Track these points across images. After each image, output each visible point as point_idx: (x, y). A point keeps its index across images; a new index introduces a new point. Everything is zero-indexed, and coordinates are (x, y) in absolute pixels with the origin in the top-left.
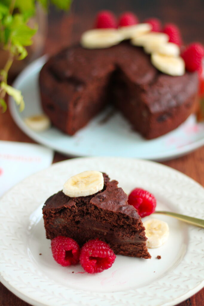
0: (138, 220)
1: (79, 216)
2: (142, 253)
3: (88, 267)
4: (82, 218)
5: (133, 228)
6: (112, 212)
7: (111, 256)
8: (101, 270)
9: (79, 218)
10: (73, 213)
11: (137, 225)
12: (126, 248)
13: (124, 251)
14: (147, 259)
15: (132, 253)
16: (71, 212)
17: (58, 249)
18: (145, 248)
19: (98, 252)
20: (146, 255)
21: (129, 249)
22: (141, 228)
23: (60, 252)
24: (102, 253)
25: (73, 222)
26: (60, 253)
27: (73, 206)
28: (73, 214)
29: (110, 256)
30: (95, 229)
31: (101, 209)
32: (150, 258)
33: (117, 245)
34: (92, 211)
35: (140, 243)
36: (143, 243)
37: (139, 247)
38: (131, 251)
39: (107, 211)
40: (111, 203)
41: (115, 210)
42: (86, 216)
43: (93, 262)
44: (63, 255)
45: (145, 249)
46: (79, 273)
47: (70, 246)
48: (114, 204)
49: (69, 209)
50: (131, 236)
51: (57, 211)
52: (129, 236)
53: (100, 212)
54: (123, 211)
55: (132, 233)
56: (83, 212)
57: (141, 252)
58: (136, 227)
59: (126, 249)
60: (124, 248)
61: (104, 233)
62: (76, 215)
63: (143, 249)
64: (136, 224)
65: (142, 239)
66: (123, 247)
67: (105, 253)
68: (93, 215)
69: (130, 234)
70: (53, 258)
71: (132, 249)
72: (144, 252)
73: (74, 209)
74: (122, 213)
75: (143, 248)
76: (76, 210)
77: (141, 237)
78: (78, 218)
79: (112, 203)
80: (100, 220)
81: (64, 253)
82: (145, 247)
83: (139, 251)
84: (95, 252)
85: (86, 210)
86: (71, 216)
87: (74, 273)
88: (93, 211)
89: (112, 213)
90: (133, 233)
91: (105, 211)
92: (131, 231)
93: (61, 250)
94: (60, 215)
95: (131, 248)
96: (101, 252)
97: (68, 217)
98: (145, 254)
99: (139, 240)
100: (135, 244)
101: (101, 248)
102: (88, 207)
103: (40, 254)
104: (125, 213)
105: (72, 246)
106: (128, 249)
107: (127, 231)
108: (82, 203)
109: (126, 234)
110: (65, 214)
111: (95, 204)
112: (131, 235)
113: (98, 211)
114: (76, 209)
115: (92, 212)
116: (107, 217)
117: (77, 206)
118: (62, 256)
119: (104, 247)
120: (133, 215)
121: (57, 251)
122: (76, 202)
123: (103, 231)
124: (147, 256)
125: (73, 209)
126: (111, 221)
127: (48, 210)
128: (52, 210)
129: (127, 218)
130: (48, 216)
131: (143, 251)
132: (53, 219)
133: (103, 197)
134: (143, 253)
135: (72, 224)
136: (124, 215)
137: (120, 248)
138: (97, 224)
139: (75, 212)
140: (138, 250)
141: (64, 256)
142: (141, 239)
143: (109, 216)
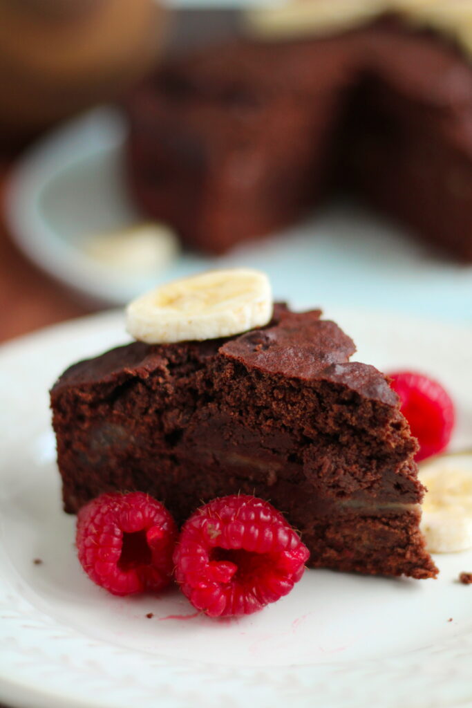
0: (393, 407)
1: (176, 411)
2: (403, 556)
3: (203, 586)
4: (187, 417)
5: (374, 445)
6: (297, 380)
7: (289, 548)
8: (253, 601)
9: (178, 417)
10: (157, 398)
11: (388, 430)
12: (345, 537)
13: (339, 548)
14: (423, 582)
15: (369, 556)
16: (150, 396)
17: (97, 527)
18: (416, 533)
19: (243, 528)
20: (420, 562)
21: (360, 539)
22: (403, 441)
23: (103, 536)
24: (257, 532)
25: (157, 435)
26: (101, 540)
27: (158, 372)
28: (155, 401)
29: (285, 545)
30: (235, 459)
31: (259, 373)
32: (434, 577)
33: (316, 528)
34: (224, 384)
35: (399, 514)
36: (408, 513)
37: (393, 530)
38: (364, 551)
39: (279, 379)
40: (296, 355)
41: (308, 374)
42: (204, 408)
43: (222, 569)
44: (114, 547)
45: (417, 536)
46: (172, 617)
47: (140, 515)
48: (306, 358)
49: (143, 382)
50: (365, 473)
51: (102, 396)
52: (357, 476)
53: (252, 388)
54: (337, 376)
55: (371, 464)
56: (193, 391)
57: (400, 550)
58: (384, 438)
59: (346, 543)
60: (338, 537)
61: (267, 474)
62: (169, 407)
63: (408, 539)
64: (384, 426)
65: (407, 492)
66: (337, 532)
67: (268, 534)
68: (228, 398)
69: (362, 466)
70: (77, 566)
71: (369, 539)
72: (411, 552)
73: (161, 380)
74: (332, 384)
75: (407, 533)
76: (168, 385)
77: (402, 481)
78: (174, 419)
79: (300, 355)
80: (252, 417)
81: (116, 540)
82: (415, 531)
83: (392, 549)
84: (232, 529)
85: (204, 384)
86: (150, 411)
87: (153, 619)
88: (230, 386)
89: (296, 386)
90: (374, 462)
91: (270, 378)
92: (364, 453)
93: (106, 528)
94: (112, 408)
95: (365, 536)
96: (253, 528)
97: (137, 416)
98: (414, 559)
99: (393, 501)
100: (380, 519)
101: (253, 516)
102: (212, 370)
103: (38, 562)
104: (344, 382)
105: (147, 514)
106: (353, 540)
107: (352, 453)
108: (190, 366)
109: (345, 465)
110: (129, 406)
111: (235, 355)
112: (364, 469)
113: (247, 384)
114: (168, 383)
115: (226, 389)
116: (278, 404)
117: (172, 374)
118: (110, 552)
119: (266, 514)
120: (375, 389)
121: (91, 534)
122: (169, 360)
123: (262, 466)
124: (422, 567)
125: (158, 383)
126: (292, 421)
127: (70, 391)
128: (82, 390)
129: (354, 400)
130: (69, 415)
131: (411, 548)
132: (86, 425)
133: (267, 339)
134: (408, 555)
135: (153, 445)
136: (341, 388)
137: (323, 537)
138: (243, 437)
139: (165, 394)
140: (389, 544)
141: (116, 552)
142: (403, 493)
143: (284, 397)
